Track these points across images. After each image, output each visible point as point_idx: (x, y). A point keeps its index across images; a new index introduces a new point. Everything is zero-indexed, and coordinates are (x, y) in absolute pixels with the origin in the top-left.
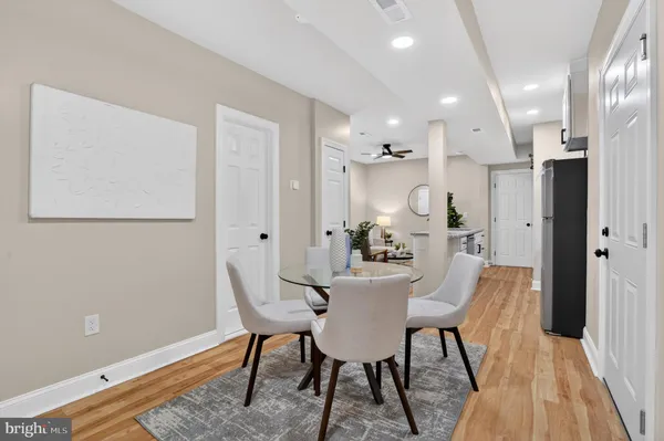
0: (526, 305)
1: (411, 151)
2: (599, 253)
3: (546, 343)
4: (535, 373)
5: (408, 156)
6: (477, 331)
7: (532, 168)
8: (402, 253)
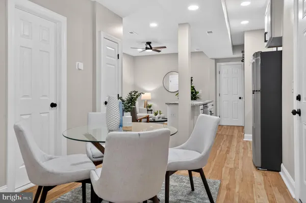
0: (242, 151)
1: (165, 47)
2: (294, 113)
3: (258, 176)
4: (255, 198)
5: (163, 51)
6: (213, 170)
7: (243, 61)
8: (159, 118)
